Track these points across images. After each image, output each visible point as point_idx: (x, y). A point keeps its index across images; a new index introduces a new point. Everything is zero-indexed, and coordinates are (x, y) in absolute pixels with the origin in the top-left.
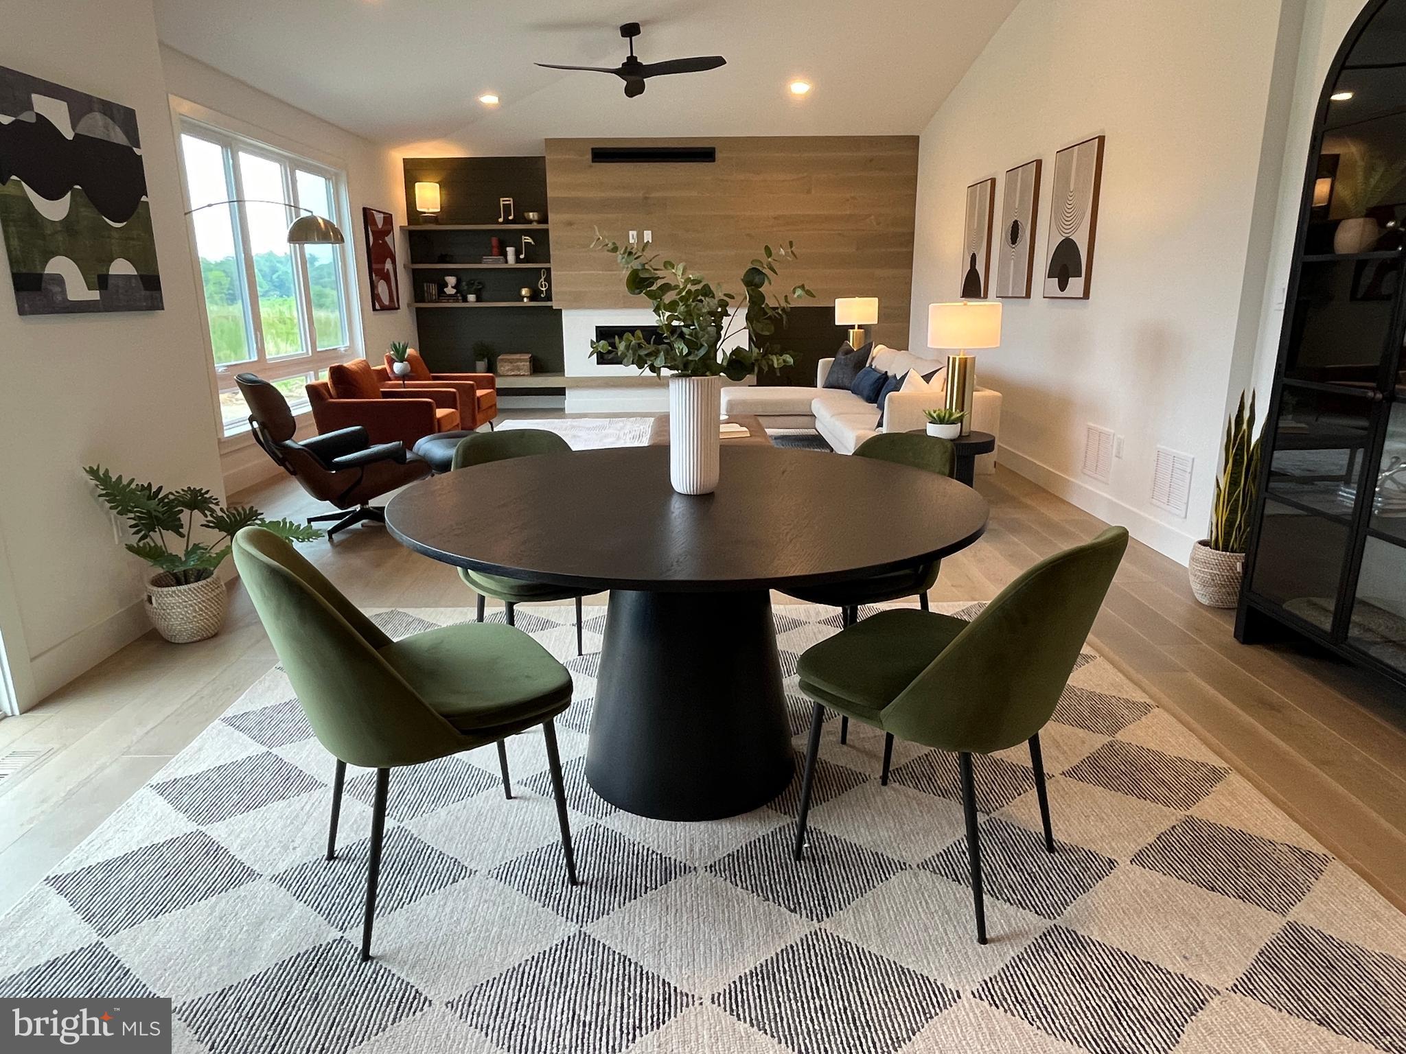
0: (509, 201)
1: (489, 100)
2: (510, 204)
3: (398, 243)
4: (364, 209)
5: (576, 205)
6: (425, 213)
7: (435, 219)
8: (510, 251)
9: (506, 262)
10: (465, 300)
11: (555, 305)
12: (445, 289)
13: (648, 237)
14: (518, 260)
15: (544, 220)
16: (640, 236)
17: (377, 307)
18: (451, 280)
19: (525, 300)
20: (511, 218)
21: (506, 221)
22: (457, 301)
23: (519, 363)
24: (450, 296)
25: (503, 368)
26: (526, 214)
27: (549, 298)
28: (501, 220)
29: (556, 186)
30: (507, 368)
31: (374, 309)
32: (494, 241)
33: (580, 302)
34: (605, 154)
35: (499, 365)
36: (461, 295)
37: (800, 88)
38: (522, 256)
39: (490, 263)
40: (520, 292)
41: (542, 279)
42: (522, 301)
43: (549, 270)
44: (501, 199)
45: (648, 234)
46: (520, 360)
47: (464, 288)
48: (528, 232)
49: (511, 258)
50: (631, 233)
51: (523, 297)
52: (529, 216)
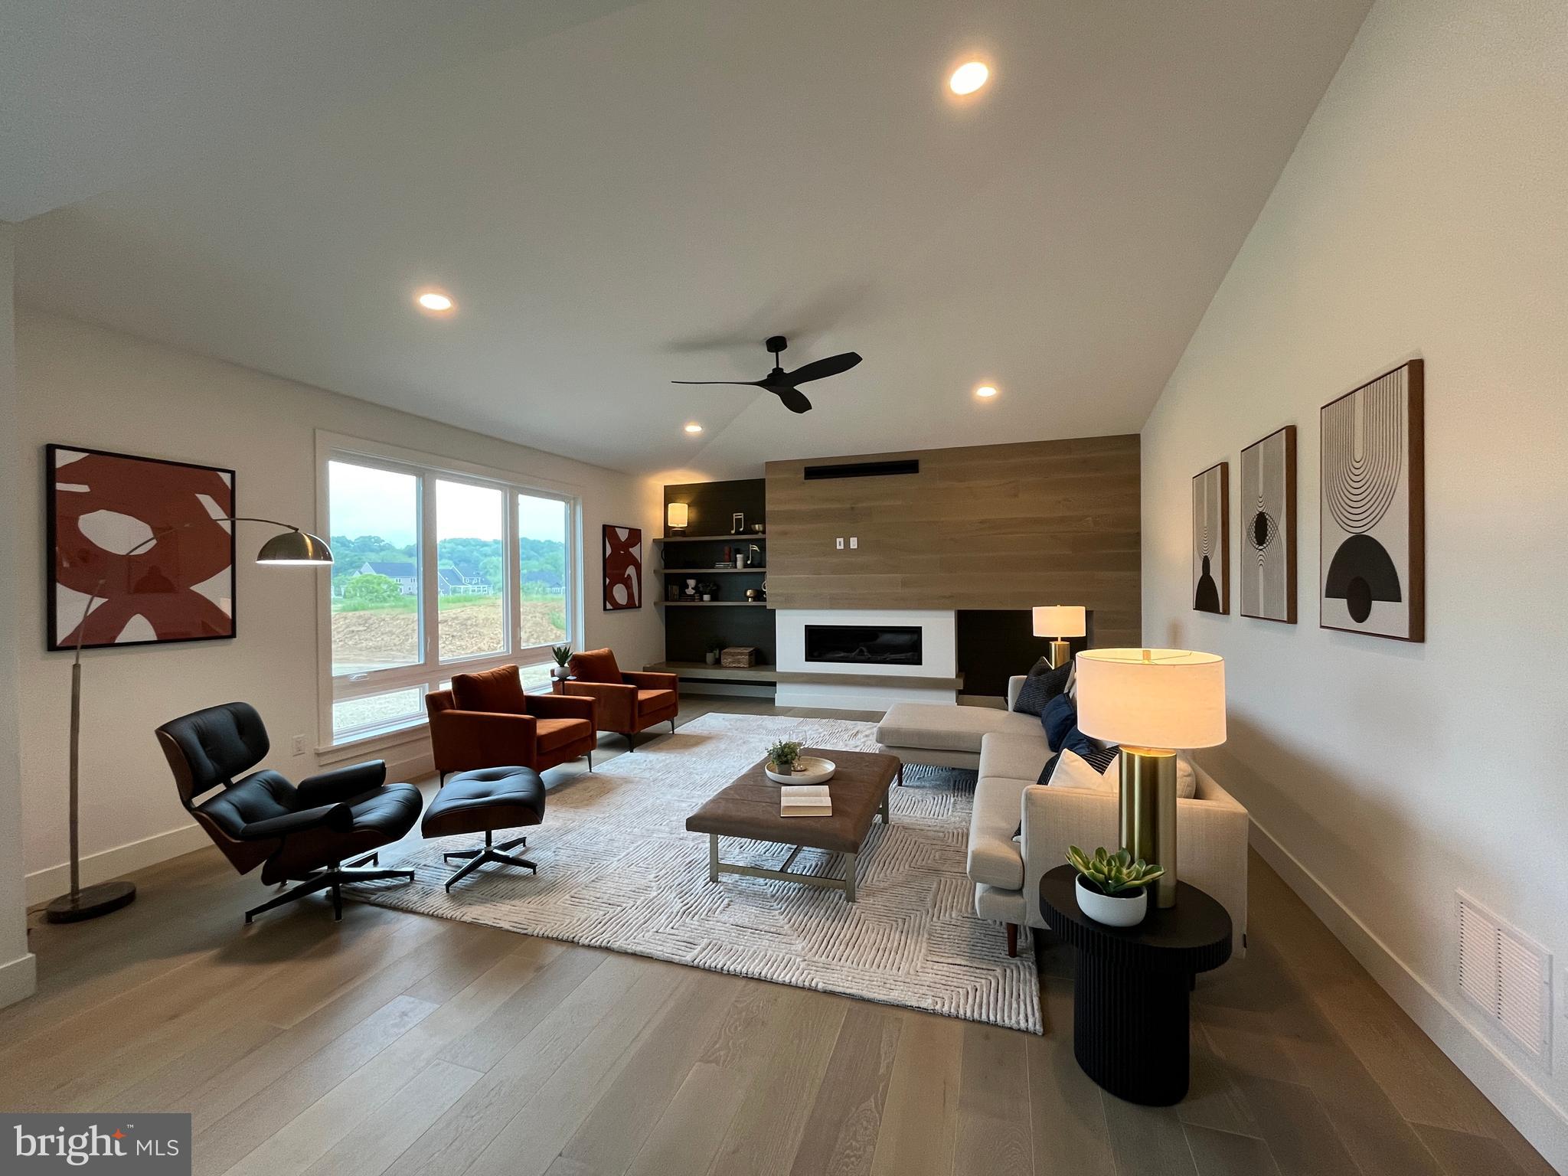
0: (741, 515)
1: (693, 429)
2: (741, 519)
3: (646, 553)
4: (605, 527)
5: (791, 517)
6: (674, 528)
7: (682, 532)
8: (739, 556)
9: (736, 567)
10: (701, 600)
11: (770, 605)
12: (686, 590)
13: (854, 543)
14: (745, 566)
15: (764, 530)
16: (847, 543)
17: (609, 606)
18: (692, 583)
19: (750, 600)
20: (742, 529)
21: (738, 533)
22: (694, 600)
23: (739, 657)
24: (690, 595)
25: (726, 660)
26: (753, 526)
27: (768, 599)
28: (733, 532)
29: (773, 502)
30: (729, 660)
31: (605, 609)
32: (726, 549)
33: (791, 603)
34: (817, 471)
35: (724, 657)
36: (699, 593)
37: (986, 392)
38: (749, 562)
39: (721, 568)
40: (746, 592)
42: (748, 601)
43: (765, 574)
44: (734, 515)
45: (854, 541)
46: (742, 654)
47: (701, 589)
48: (753, 541)
49: (739, 564)
50: (838, 540)
51: (748, 597)
52: (755, 527)
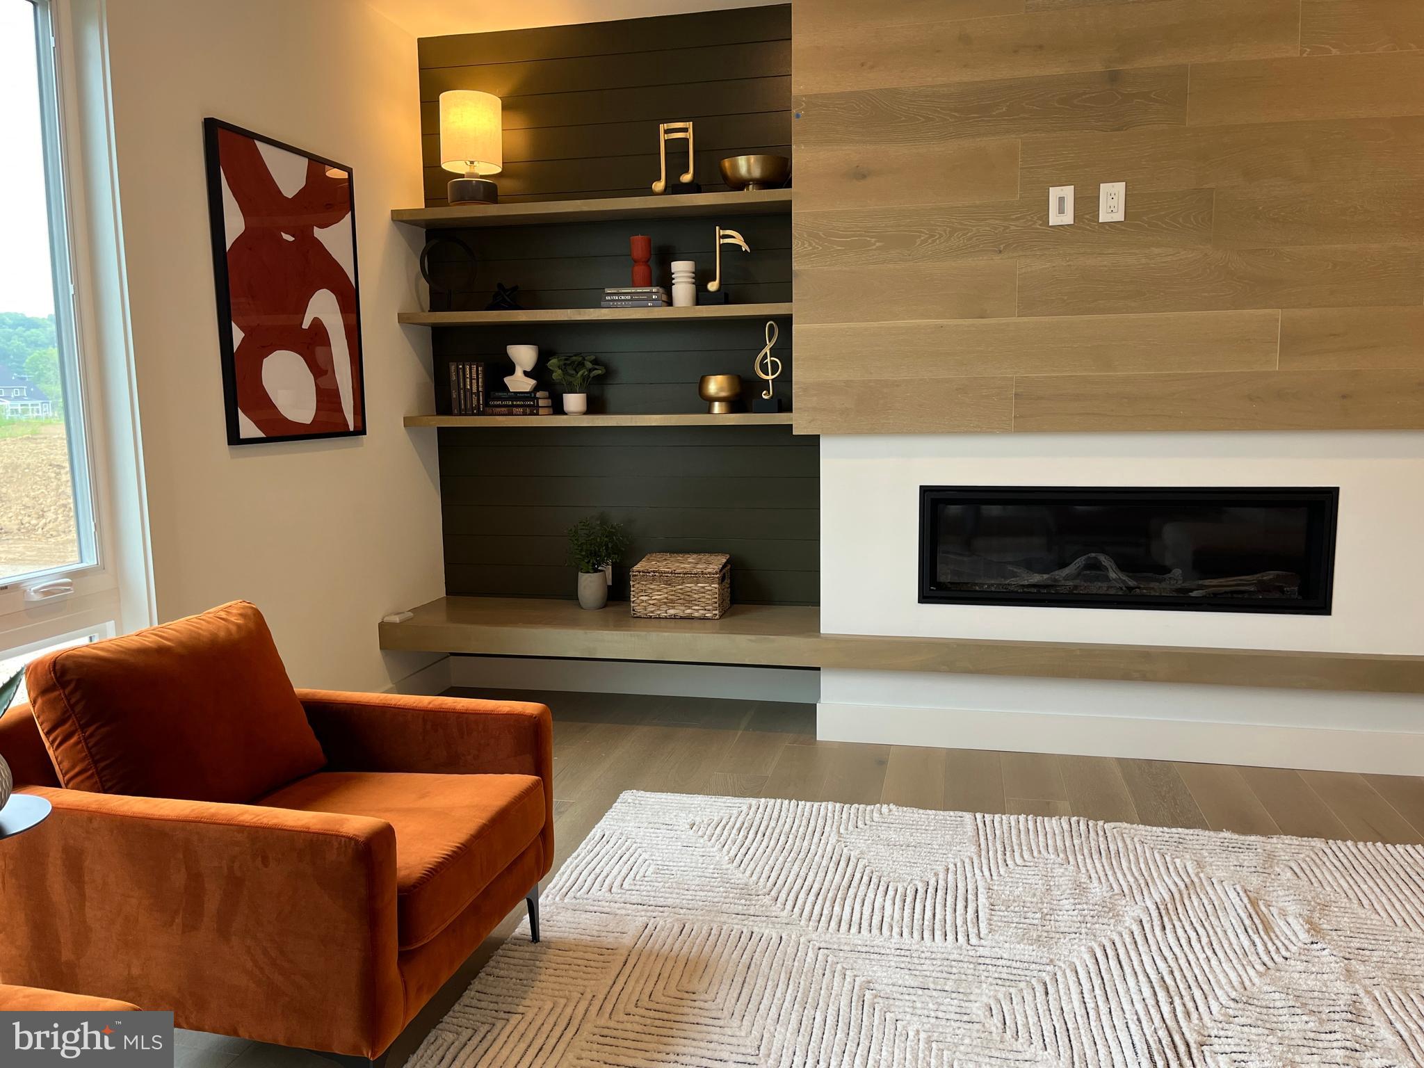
0: (683, 130)
2: (686, 140)
3: (372, 253)
4: (212, 127)
7: (487, 190)
8: (682, 270)
9: (670, 302)
10: (558, 409)
11: (800, 422)
12: (507, 380)
13: (1112, 202)
14: (702, 297)
15: (779, 176)
16: (1087, 204)
17: (248, 428)
18: (524, 355)
19: (717, 407)
20: (687, 178)
21: (674, 187)
22: (534, 410)
23: (688, 585)
24: (519, 396)
25: (644, 597)
26: (727, 163)
27: (784, 405)
28: (659, 186)
29: (818, 64)
30: (655, 595)
31: (234, 438)
32: (638, 244)
33: (881, 415)
35: (635, 586)
38: (713, 286)
39: (621, 306)
40: (702, 383)
41: (767, 350)
42: (709, 411)
43: (785, 323)
44: (663, 127)
45: (1112, 196)
46: (696, 577)
47: (557, 375)
48: (729, 217)
49: (683, 290)
50: (1055, 193)
51: (711, 400)
52: (735, 167)
